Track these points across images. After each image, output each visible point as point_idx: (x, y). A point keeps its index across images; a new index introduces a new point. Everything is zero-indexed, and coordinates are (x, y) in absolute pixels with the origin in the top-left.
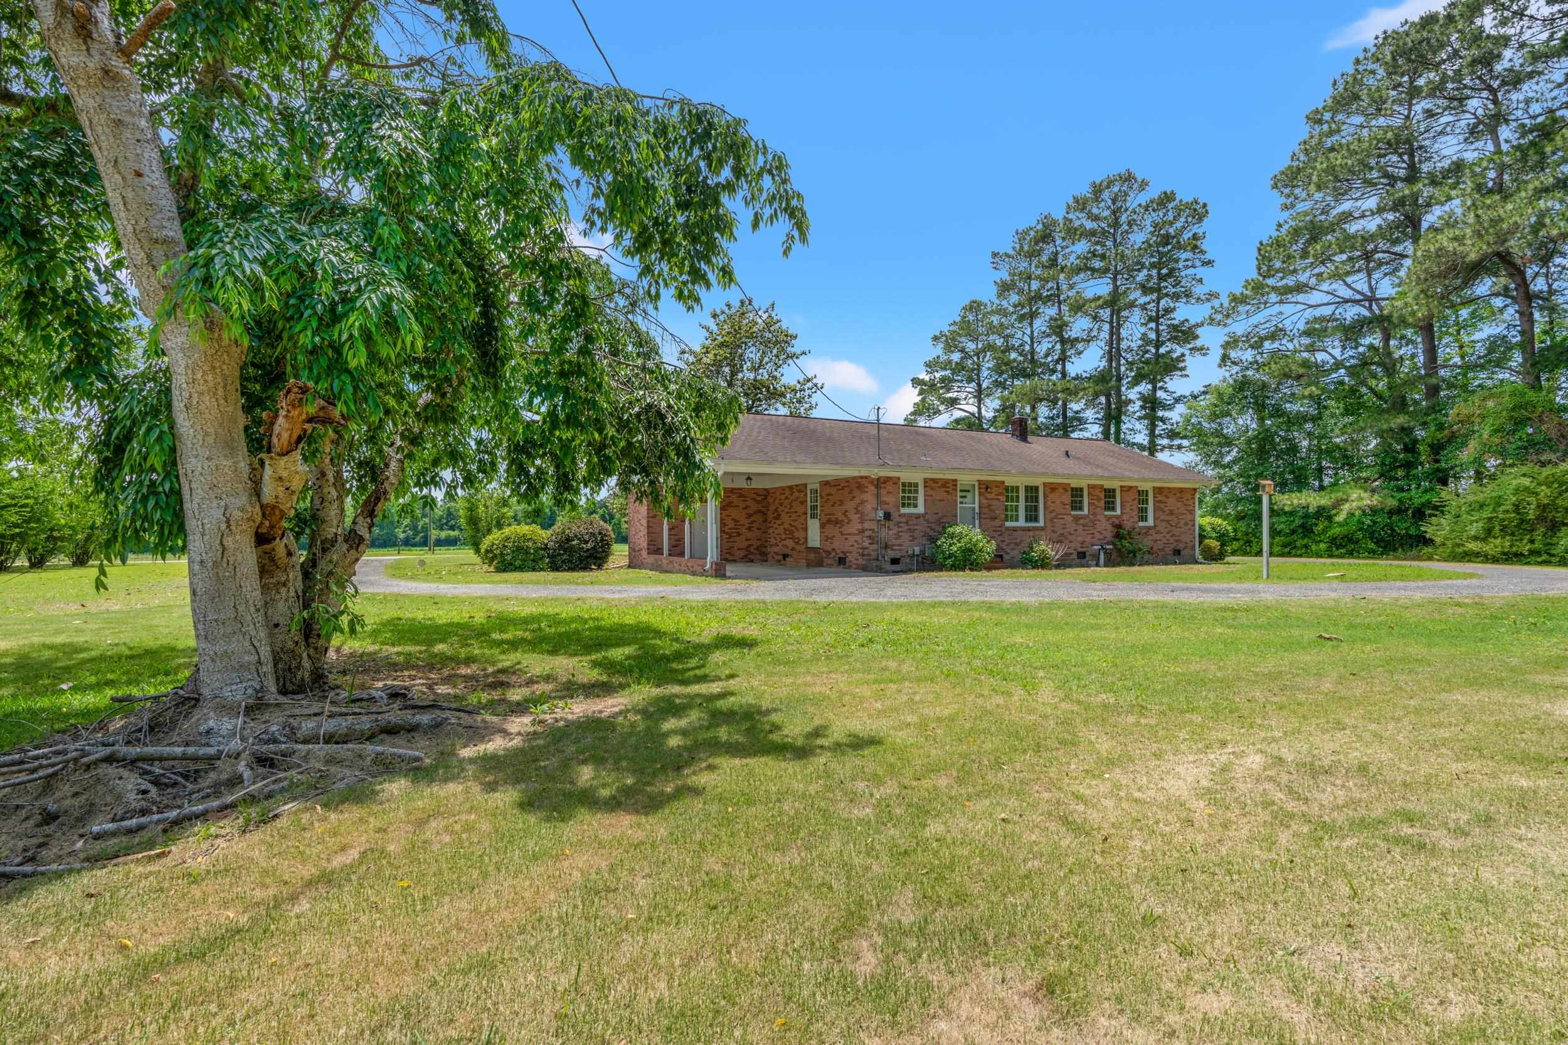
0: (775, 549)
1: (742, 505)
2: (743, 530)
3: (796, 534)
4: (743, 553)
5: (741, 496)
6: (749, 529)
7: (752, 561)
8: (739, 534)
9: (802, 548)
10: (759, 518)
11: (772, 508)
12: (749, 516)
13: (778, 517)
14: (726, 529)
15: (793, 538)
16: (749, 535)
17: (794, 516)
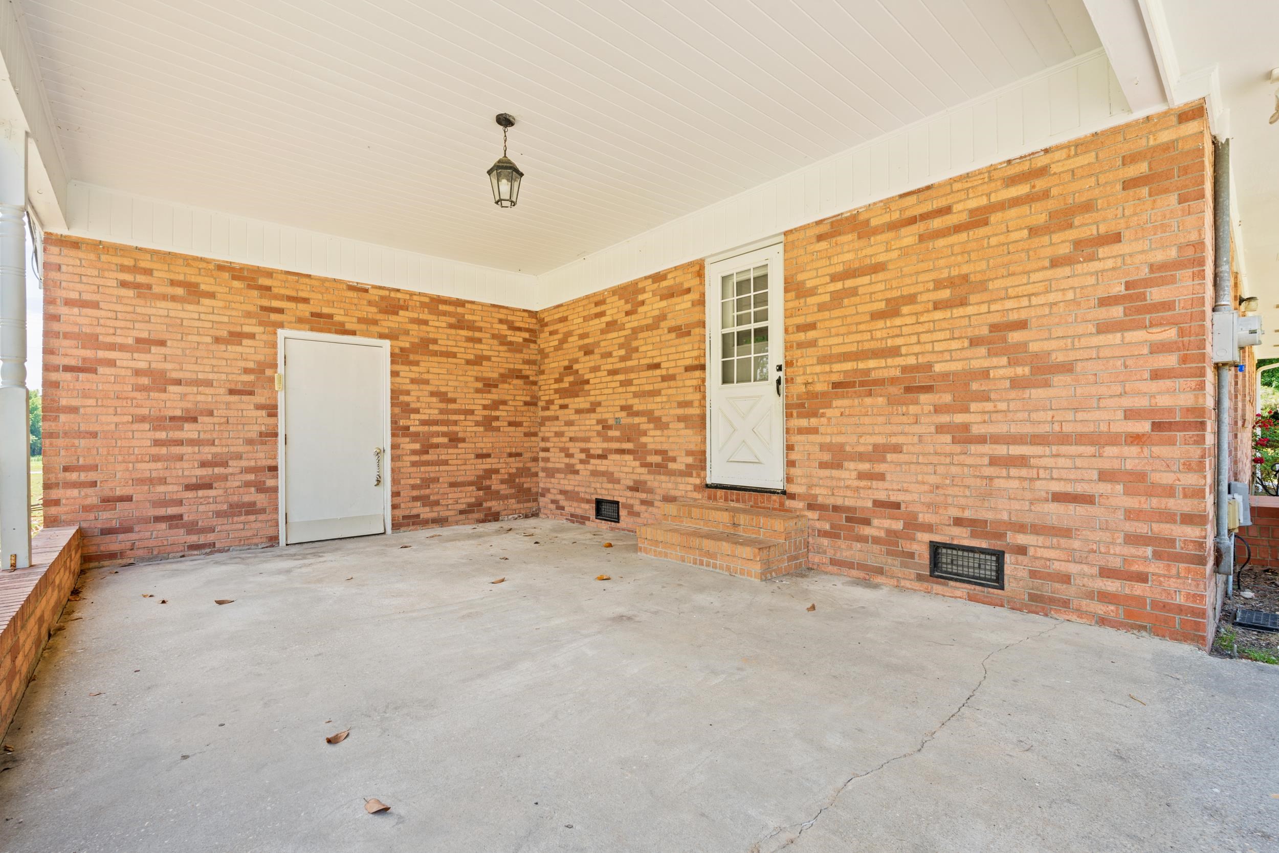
0: (568, 483)
1: (468, 351)
2: (467, 427)
3: (653, 439)
4: (468, 495)
5: (460, 324)
6: (488, 423)
7: (495, 517)
8: (455, 440)
9: (685, 487)
10: (514, 392)
11: (555, 364)
12: (489, 385)
13: (579, 386)
14: (413, 422)
15: (639, 453)
16: (486, 443)
17: (644, 380)
